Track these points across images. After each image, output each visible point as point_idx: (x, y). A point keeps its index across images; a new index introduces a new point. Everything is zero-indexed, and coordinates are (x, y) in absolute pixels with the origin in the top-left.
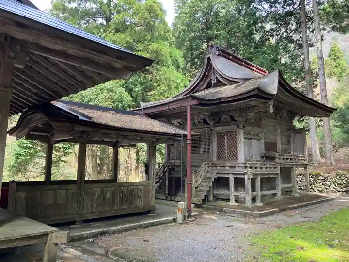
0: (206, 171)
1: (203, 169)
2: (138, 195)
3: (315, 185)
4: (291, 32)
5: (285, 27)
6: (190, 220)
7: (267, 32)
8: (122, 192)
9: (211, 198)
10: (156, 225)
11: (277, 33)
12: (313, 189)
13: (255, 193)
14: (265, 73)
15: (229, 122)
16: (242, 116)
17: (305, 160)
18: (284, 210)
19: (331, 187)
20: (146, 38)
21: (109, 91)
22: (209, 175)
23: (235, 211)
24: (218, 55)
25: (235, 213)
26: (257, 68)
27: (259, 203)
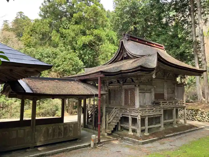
0: (116, 113)
1: (114, 111)
2: (70, 130)
3: (196, 117)
4: (186, 17)
5: (183, 14)
6: (99, 145)
7: (170, 17)
8: (59, 129)
9: (119, 129)
10: (78, 149)
11: (177, 18)
12: (194, 119)
13: (143, 128)
14: (162, 47)
15: (131, 82)
16: (138, 79)
17: (183, 104)
18: (161, 139)
19: (206, 118)
20: (92, 27)
21: (70, 59)
22: (117, 115)
23: (129, 139)
24: (128, 40)
25: (129, 141)
26: (156, 45)
27: (146, 134)
